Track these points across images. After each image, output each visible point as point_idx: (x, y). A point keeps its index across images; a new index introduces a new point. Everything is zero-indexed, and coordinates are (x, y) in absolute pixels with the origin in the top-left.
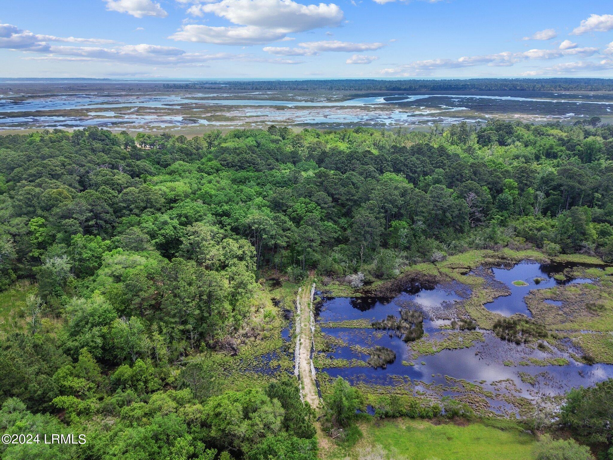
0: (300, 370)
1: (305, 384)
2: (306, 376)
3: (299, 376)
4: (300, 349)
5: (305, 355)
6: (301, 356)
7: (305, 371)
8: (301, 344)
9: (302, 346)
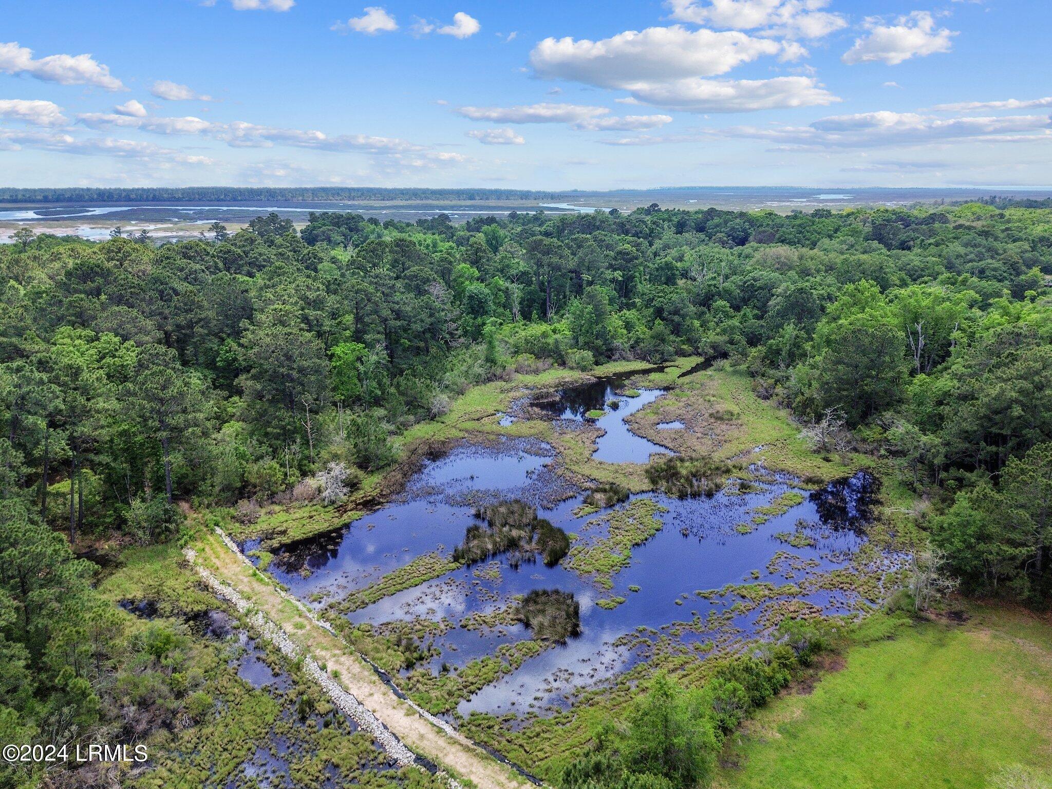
0: (409, 742)
1: (463, 770)
2: (442, 749)
3: (420, 759)
4: (346, 691)
5: (378, 697)
6: (370, 704)
7: (422, 737)
8: (336, 675)
9: (345, 678)
